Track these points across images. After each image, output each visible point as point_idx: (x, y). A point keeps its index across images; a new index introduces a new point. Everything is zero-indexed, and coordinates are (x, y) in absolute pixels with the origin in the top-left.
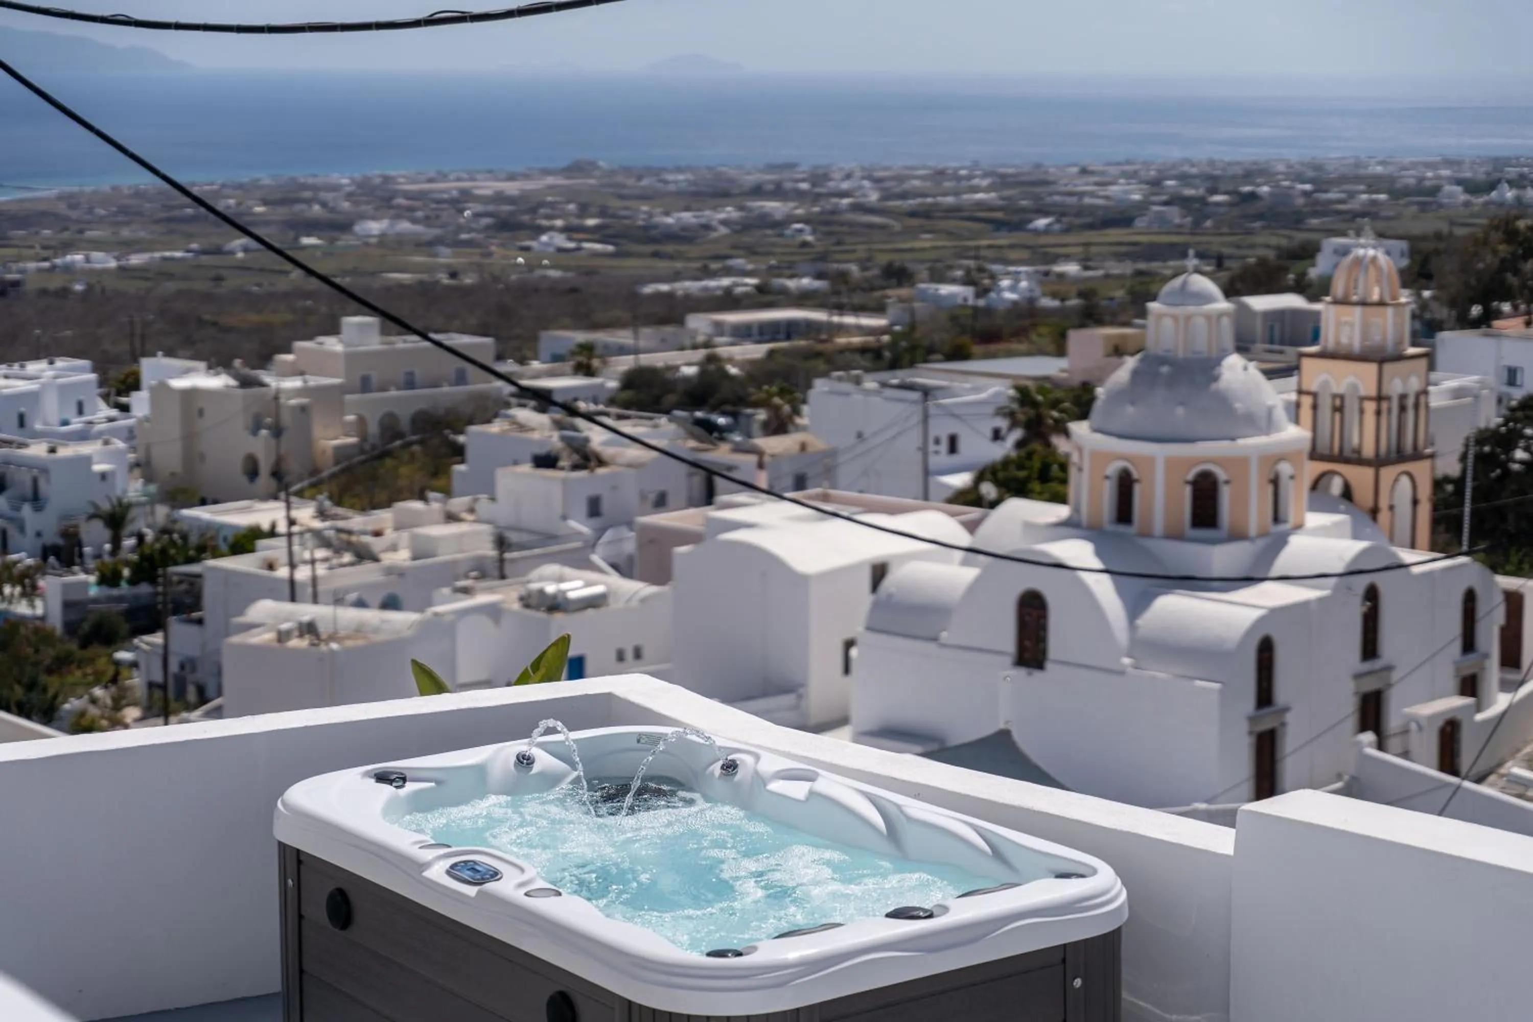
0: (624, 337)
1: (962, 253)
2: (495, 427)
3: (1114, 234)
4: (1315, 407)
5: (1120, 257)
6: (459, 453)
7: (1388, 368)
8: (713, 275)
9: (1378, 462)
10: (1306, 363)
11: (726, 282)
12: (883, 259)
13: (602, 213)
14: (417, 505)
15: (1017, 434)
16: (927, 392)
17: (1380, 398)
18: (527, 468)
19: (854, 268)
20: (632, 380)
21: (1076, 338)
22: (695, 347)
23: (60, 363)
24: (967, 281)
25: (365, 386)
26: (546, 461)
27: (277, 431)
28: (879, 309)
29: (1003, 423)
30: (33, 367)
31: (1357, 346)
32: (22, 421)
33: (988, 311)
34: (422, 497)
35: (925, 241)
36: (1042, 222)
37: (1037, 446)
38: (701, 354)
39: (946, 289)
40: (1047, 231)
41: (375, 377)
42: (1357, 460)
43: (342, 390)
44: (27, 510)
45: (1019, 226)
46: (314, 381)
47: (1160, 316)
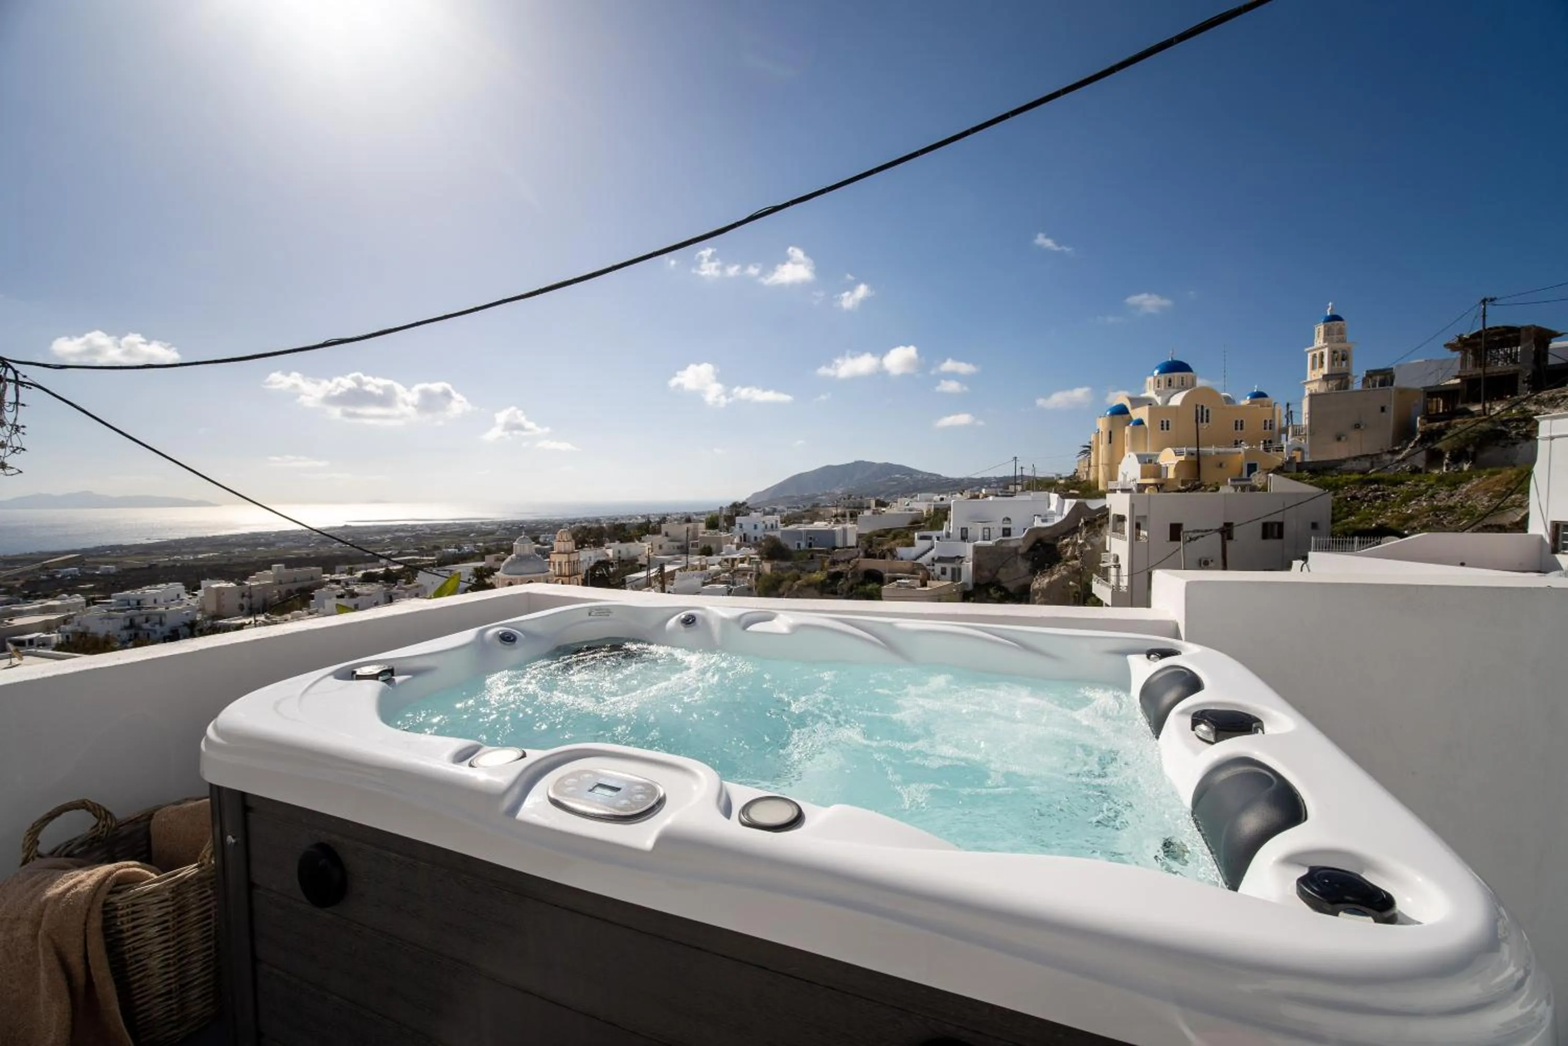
0: (362, 566)
1: (453, 543)
2: (324, 589)
3: (490, 537)
4: (554, 565)
5: (494, 541)
6: (312, 597)
7: (571, 555)
8: (386, 550)
9: (569, 576)
10: (551, 555)
11: (390, 552)
12: (433, 544)
13: (353, 537)
14: (300, 612)
15: (475, 579)
16: (451, 571)
17: (569, 562)
18: (335, 599)
19: (424, 547)
20: (364, 575)
21: (487, 557)
22: (382, 567)
23: (171, 584)
24: (456, 548)
25: (281, 583)
26: (341, 596)
27: (250, 597)
28: (433, 555)
29: (471, 577)
30: (159, 586)
31: (563, 550)
32: (155, 601)
33: (462, 554)
34: (301, 609)
35: (443, 540)
36: (472, 535)
37: (481, 581)
38: (383, 569)
39: (450, 550)
40: (473, 537)
41: (283, 582)
42: (565, 576)
43: (274, 584)
44: (157, 627)
45: (468, 536)
46: (262, 582)
47: (516, 546)
